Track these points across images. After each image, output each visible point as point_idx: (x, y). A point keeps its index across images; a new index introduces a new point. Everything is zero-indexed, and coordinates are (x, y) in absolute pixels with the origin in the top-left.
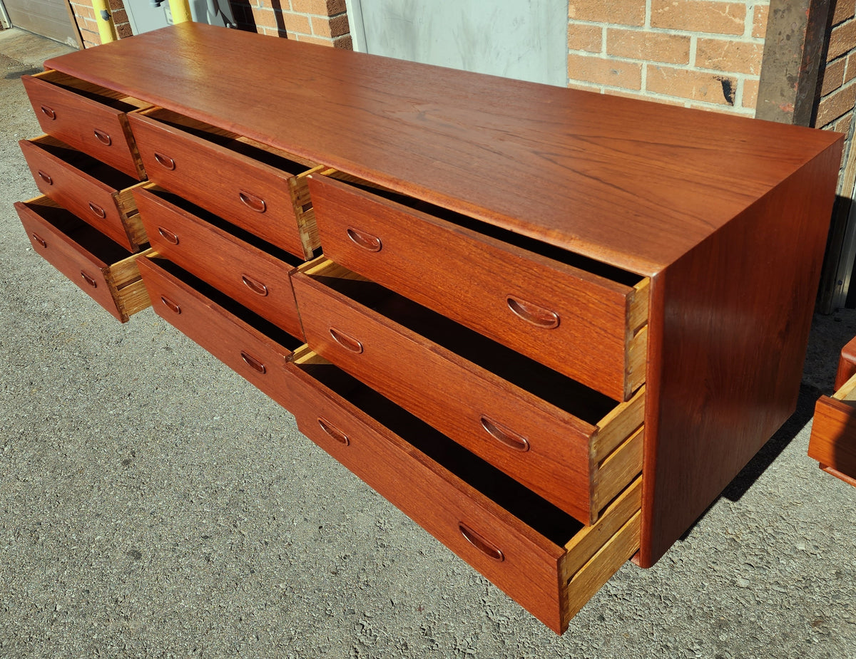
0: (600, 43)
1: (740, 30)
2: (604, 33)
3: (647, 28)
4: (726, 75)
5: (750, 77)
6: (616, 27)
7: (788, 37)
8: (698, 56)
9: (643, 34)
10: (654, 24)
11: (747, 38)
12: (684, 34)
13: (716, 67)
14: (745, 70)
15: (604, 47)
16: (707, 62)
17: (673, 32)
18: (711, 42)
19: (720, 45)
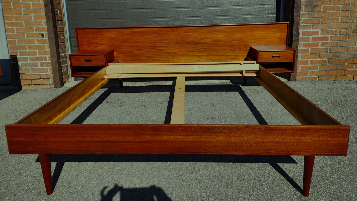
1: (42, 25)
2: (15, 29)
3: (24, 27)
4: (41, 33)
5: (46, 33)
6: (17, 27)
8: (35, 30)
9: (23, 28)
10: (26, 26)
11: (44, 26)
12: (32, 27)
13: (39, 32)
14: (44, 31)
15: (15, 31)
16: (37, 31)
17: (30, 27)
18: (37, 28)
19: (39, 28)
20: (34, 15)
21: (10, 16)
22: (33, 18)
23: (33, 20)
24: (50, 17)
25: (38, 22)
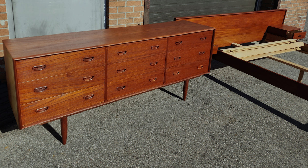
0: (116, 23)
1: (140, 16)
2: (117, 21)
3: (125, 18)
4: (138, 23)
5: (142, 23)
6: (119, 19)
7: (147, 16)
8: (134, 21)
9: (125, 19)
10: (127, 17)
11: (141, 17)
12: (132, 18)
13: (137, 22)
14: (141, 22)
15: (117, 23)
16: (136, 22)
17: (130, 18)
18: (136, 18)
19: (137, 19)
20: (135, 6)
21: (114, 8)
22: (134, 10)
23: (134, 12)
24: (148, 8)
25: (137, 13)
